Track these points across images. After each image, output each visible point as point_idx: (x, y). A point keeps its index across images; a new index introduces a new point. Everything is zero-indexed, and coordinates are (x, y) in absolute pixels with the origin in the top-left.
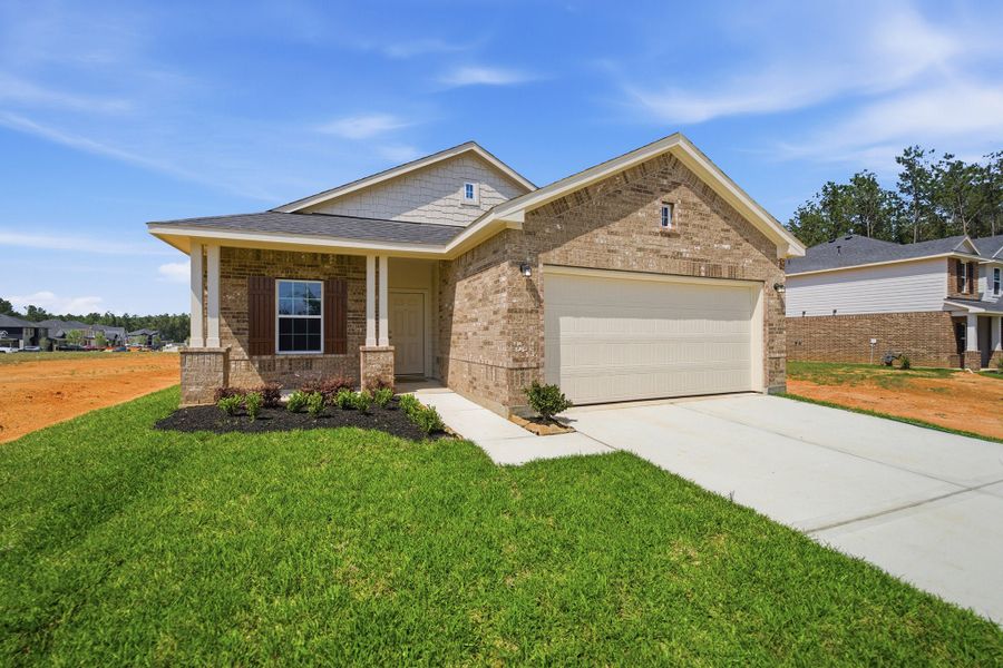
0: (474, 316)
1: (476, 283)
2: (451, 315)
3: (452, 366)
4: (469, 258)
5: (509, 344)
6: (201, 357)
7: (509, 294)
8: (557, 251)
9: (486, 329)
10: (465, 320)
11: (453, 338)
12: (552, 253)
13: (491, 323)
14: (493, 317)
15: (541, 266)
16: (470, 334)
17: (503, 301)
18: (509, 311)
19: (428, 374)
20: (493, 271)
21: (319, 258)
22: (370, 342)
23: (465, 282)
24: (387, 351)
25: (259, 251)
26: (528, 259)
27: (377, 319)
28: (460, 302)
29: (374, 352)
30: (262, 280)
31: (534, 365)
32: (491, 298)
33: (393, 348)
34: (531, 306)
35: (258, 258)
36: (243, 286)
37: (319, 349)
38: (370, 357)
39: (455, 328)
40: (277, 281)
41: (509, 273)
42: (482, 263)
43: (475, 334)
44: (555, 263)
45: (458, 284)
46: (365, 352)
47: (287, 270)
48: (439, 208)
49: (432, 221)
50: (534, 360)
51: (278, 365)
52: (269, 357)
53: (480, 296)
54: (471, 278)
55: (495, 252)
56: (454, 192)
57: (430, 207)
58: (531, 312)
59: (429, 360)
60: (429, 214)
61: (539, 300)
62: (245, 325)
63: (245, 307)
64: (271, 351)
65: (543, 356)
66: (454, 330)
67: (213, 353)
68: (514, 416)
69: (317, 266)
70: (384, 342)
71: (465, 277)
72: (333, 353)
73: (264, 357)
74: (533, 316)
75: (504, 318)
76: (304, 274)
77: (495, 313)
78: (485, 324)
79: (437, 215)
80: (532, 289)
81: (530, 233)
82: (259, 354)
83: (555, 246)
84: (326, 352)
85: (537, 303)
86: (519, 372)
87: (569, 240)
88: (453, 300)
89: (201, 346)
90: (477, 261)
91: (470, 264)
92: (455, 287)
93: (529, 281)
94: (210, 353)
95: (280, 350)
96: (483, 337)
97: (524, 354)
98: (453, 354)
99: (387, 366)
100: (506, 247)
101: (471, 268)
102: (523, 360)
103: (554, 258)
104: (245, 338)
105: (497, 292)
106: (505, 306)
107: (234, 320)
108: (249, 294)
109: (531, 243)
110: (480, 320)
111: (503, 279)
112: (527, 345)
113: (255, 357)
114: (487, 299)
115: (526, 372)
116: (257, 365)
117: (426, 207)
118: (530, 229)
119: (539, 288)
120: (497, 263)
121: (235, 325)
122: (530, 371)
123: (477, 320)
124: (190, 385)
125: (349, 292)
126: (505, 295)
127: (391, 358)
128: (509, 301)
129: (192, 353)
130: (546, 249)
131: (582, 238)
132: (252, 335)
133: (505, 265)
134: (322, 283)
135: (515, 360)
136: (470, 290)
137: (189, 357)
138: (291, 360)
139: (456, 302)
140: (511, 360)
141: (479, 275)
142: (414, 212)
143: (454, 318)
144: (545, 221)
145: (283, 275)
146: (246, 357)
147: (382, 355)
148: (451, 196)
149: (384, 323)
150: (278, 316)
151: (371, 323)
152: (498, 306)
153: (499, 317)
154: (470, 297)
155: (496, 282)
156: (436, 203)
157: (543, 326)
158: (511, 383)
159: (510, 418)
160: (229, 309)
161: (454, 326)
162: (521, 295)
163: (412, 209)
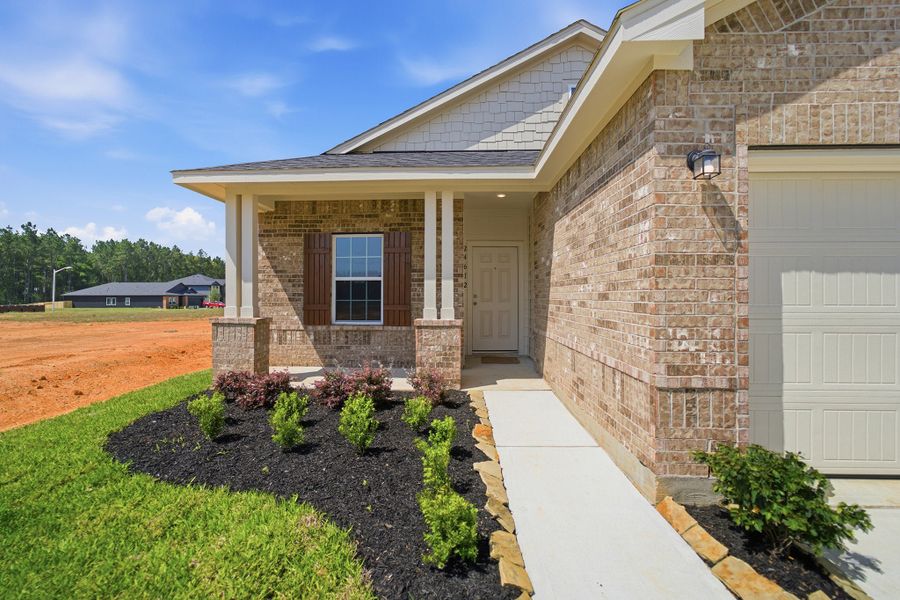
0: (580, 274)
1: (584, 218)
2: (549, 274)
3: (549, 350)
4: (573, 179)
5: (656, 334)
6: (232, 329)
7: (659, 222)
8: (788, 110)
9: (604, 297)
10: (569, 281)
11: (552, 307)
12: (772, 118)
13: (613, 286)
14: (618, 276)
15: (742, 150)
16: (574, 304)
17: (641, 241)
18: (658, 259)
19: (524, 351)
20: (618, 184)
21: (379, 206)
22: (429, 315)
23: (566, 220)
24: (451, 327)
25: (314, 202)
26: (708, 138)
27: (439, 281)
28: (561, 253)
29: (433, 327)
30: (317, 236)
31: (721, 382)
32: (612, 238)
33: (459, 322)
34: (715, 246)
35: (314, 211)
36: (298, 244)
37: (380, 319)
38: (426, 335)
39: (555, 293)
40: (335, 237)
41: (659, 173)
42: (593, 179)
43: (583, 304)
44: (783, 139)
45: (557, 225)
46: (420, 327)
47: (344, 223)
48: (532, 127)
49: (522, 147)
50: (721, 372)
51: (333, 337)
52: (324, 327)
53: (591, 238)
54: (575, 212)
55: (621, 144)
56: (554, 102)
57: (520, 127)
58: (715, 261)
59: (524, 333)
60: (518, 137)
61: (738, 234)
62: (300, 290)
63: (300, 269)
64: (327, 321)
65: (745, 362)
66: (551, 296)
67: (244, 325)
68: (668, 499)
69: (377, 216)
70: (448, 315)
71: (566, 211)
72: (393, 325)
73: (319, 328)
74: (719, 270)
75: (645, 275)
76: (362, 227)
77: (622, 267)
78: (601, 288)
79: (529, 136)
80: (719, 209)
81: (713, 75)
82: (314, 324)
83: (781, 100)
84: (387, 323)
85: (732, 241)
86: (685, 396)
87: (821, 78)
88: (550, 251)
89: (235, 316)
90: (587, 176)
91: (575, 188)
92: (552, 233)
93: (710, 190)
94: (240, 325)
95: (337, 319)
96: (597, 310)
97: (695, 356)
98: (551, 332)
99: (451, 348)
100: (652, 114)
101: (577, 193)
102: (691, 371)
103: (778, 128)
104: (300, 304)
105: (627, 224)
106: (646, 251)
107: (290, 284)
108: (305, 253)
109: (715, 100)
110: (592, 281)
111: (642, 191)
112: (701, 335)
113: (310, 328)
114: (605, 241)
115: (698, 397)
116: (312, 337)
117: (513, 128)
118: (715, 65)
119: (735, 206)
120: (627, 163)
121: (291, 290)
122: (711, 397)
123: (585, 281)
124: (221, 362)
125: (413, 247)
126: (646, 225)
127: (456, 337)
128: (656, 236)
129: (223, 325)
130: (757, 110)
131: (865, 71)
132: (307, 303)
133: (649, 161)
134: (382, 236)
135: (673, 370)
136: (574, 231)
137: (220, 329)
138: (347, 331)
139: (555, 254)
140: (662, 368)
141: (588, 202)
142: (499, 136)
143: (553, 279)
144: (758, 40)
145: (339, 230)
146: (302, 328)
147: (444, 333)
148: (549, 108)
149: (448, 285)
150: (335, 279)
151: (430, 285)
152: (630, 251)
153: (632, 273)
154: (574, 242)
155: (623, 204)
156: (528, 120)
157: (745, 293)
158: (660, 421)
159: (659, 504)
160: (285, 271)
161: (551, 290)
162: (688, 223)
163: (496, 132)
